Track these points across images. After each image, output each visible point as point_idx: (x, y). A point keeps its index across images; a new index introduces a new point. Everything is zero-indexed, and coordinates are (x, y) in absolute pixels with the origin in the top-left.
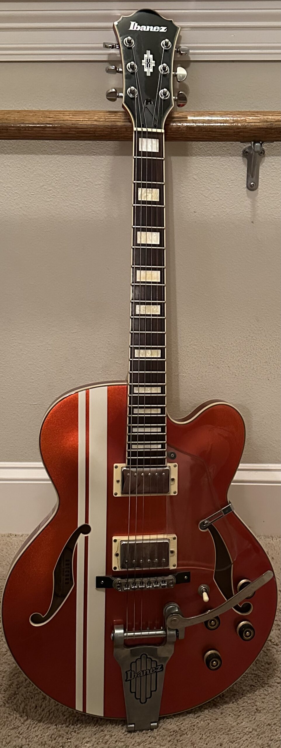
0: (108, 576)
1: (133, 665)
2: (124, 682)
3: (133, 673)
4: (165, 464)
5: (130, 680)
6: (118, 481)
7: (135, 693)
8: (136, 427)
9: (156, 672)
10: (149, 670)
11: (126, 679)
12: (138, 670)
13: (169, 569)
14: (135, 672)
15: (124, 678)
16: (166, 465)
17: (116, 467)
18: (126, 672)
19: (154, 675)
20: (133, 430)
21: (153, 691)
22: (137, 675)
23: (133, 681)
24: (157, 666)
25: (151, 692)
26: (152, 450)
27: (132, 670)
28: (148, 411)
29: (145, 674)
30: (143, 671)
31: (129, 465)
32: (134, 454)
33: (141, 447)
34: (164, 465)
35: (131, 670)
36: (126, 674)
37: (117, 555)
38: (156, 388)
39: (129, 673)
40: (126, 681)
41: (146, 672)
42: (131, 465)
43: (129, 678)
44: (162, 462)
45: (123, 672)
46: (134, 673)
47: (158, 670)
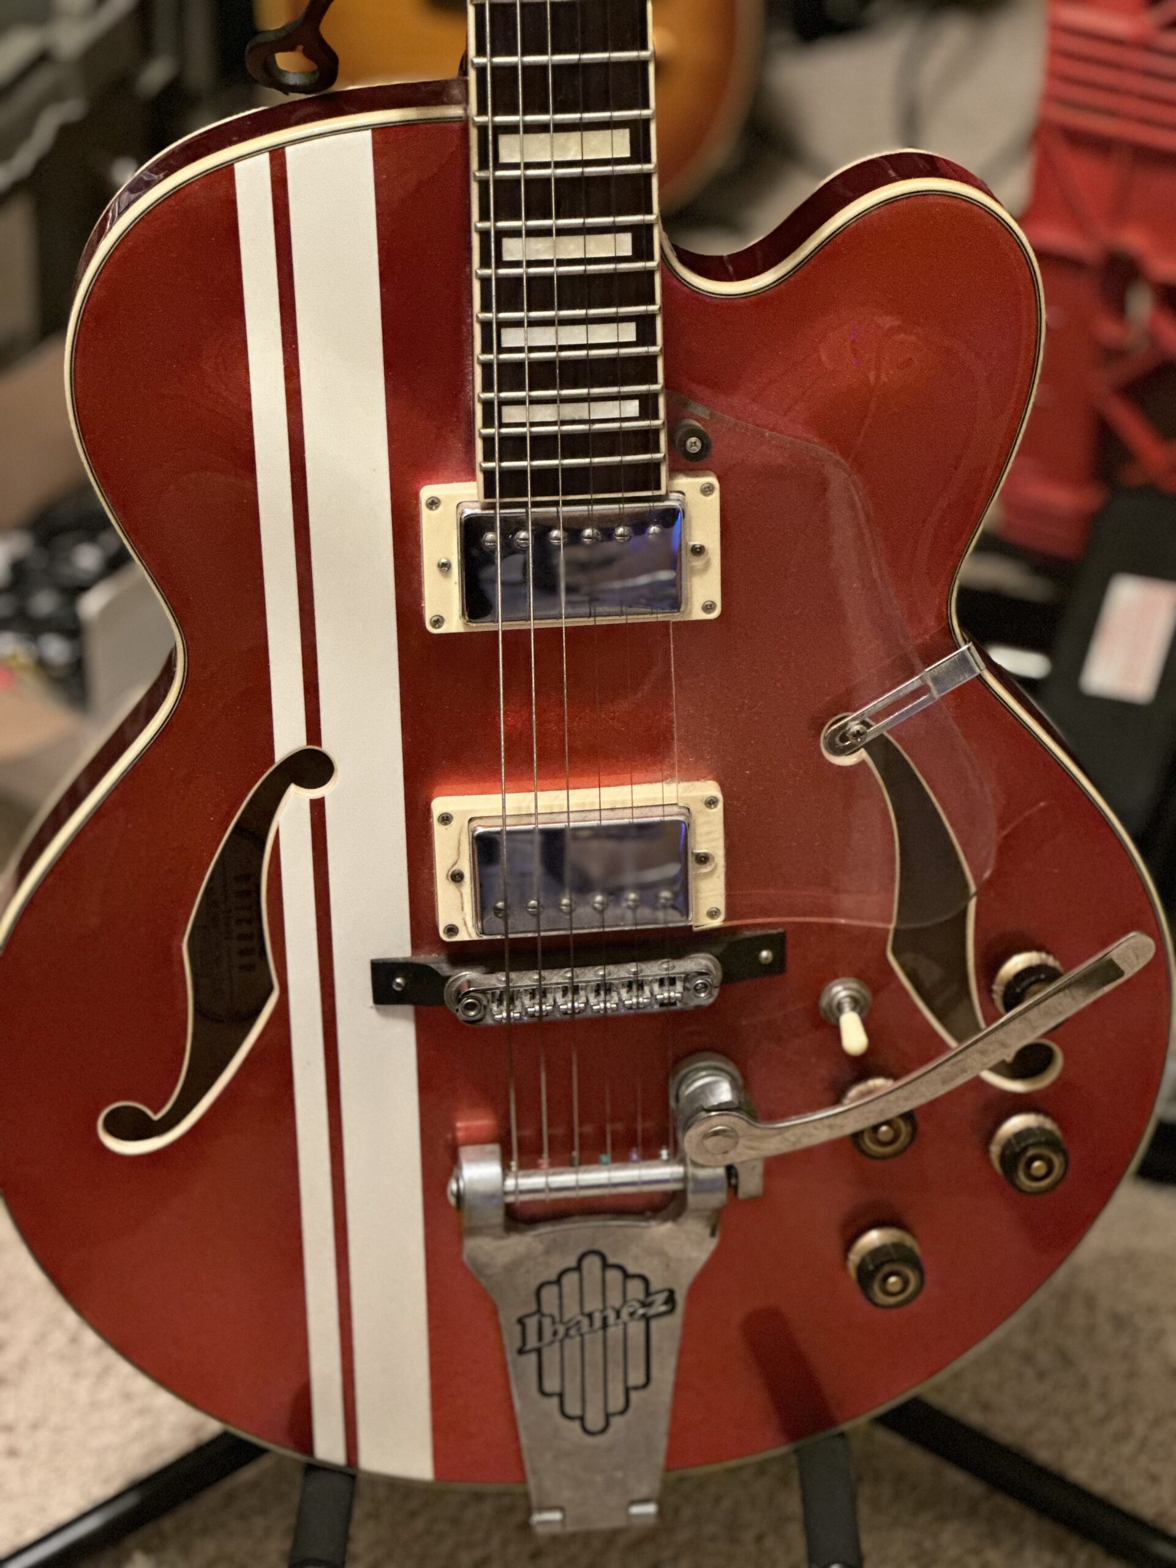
0: (422, 959)
1: (549, 1294)
2: (511, 1355)
3: (547, 1322)
4: (658, 488)
5: (539, 1351)
6: (445, 567)
7: (561, 1396)
8: (518, 324)
9: (647, 1319)
10: (613, 1308)
11: (518, 1344)
12: (572, 1311)
13: (691, 927)
14: (557, 1319)
15: (511, 1339)
16: (663, 492)
17: (433, 503)
18: (521, 1321)
19: (636, 1329)
20: (503, 338)
21: (636, 1388)
22: (568, 1330)
23: (551, 1355)
24: (648, 1293)
25: (627, 1391)
26: (597, 426)
27: (546, 1310)
28: (572, 248)
29: (598, 1323)
30: (590, 1316)
31: (494, 496)
32: (513, 446)
33: (545, 413)
34: (657, 493)
35: (539, 1311)
36: (518, 1328)
37: (456, 877)
38: (605, 134)
39: (532, 1323)
40: (521, 1351)
41: (605, 1320)
42: (501, 496)
43: (532, 1342)
44: (647, 477)
45: (508, 1319)
46: (554, 1323)
47: (652, 1311)
